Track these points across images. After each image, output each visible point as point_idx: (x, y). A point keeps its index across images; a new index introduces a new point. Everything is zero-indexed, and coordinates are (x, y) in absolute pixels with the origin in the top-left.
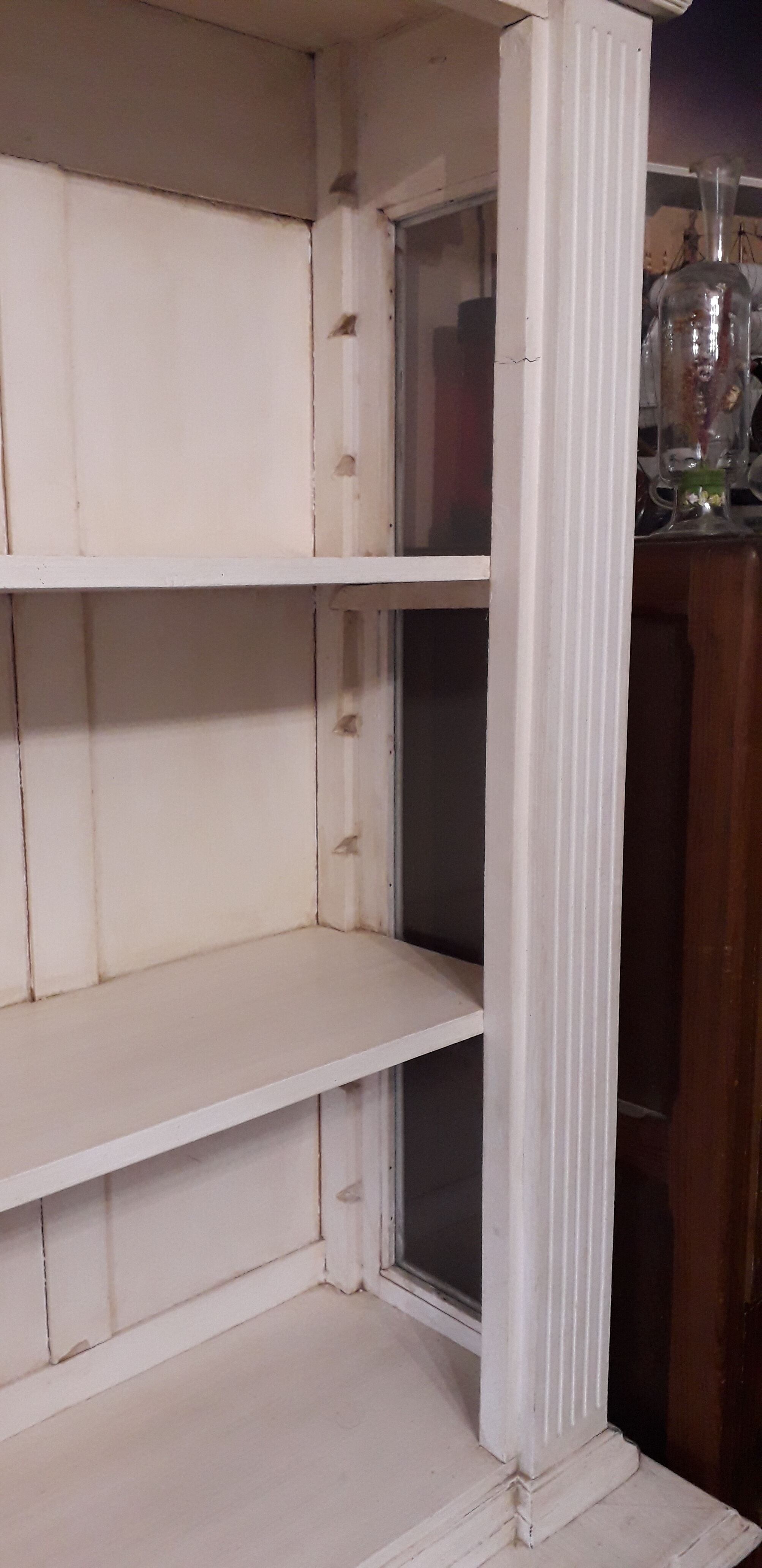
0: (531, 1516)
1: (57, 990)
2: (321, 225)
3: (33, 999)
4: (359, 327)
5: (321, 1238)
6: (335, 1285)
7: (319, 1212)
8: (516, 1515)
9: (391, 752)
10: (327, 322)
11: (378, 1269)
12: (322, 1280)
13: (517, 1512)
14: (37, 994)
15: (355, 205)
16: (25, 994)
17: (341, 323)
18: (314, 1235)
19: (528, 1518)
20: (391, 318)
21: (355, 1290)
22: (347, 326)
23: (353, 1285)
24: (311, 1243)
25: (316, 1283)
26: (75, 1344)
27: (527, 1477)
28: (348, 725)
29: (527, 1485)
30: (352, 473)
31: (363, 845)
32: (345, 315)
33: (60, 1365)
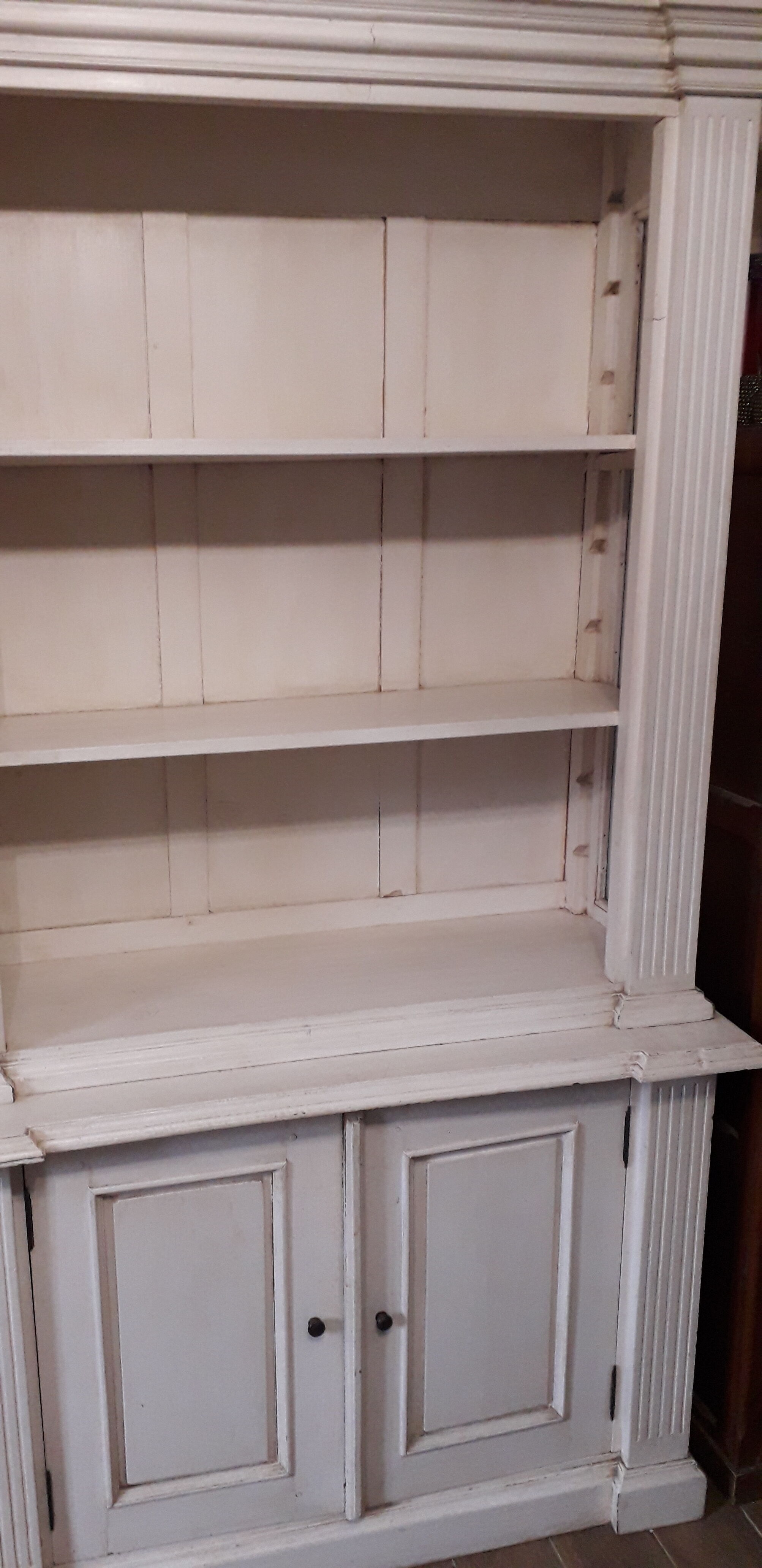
0: (621, 1011)
1: (394, 688)
2: (603, 224)
3: (380, 690)
4: (621, 288)
5: (564, 879)
6: (569, 909)
7: (564, 864)
8: (613, 1011)
9: (622, 564)
10: (602, 286)
11: (594, 900)
12: (563, 906)
13: (615, 1009)
14: (382, 689)
15: (622, 211)
16: (376, 688)
17: (609, 287)
18: (560, 877)
19: (619, 1013)
20: (637, 283)
21: (581, 913)
22: (613, 289)
23: (579, 909)
24: (556, 881)
25: (558, 906)
26: (395, 890)
27: (625, 994)
28: (600, 546)
29: (624, 997)
30: (611, 382)
31: (604, 626)
32: (610, 283)
33: (385, 899)
